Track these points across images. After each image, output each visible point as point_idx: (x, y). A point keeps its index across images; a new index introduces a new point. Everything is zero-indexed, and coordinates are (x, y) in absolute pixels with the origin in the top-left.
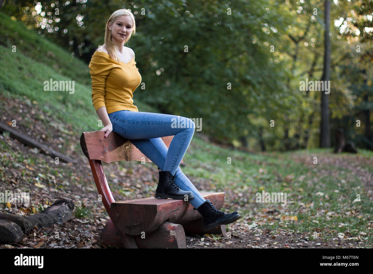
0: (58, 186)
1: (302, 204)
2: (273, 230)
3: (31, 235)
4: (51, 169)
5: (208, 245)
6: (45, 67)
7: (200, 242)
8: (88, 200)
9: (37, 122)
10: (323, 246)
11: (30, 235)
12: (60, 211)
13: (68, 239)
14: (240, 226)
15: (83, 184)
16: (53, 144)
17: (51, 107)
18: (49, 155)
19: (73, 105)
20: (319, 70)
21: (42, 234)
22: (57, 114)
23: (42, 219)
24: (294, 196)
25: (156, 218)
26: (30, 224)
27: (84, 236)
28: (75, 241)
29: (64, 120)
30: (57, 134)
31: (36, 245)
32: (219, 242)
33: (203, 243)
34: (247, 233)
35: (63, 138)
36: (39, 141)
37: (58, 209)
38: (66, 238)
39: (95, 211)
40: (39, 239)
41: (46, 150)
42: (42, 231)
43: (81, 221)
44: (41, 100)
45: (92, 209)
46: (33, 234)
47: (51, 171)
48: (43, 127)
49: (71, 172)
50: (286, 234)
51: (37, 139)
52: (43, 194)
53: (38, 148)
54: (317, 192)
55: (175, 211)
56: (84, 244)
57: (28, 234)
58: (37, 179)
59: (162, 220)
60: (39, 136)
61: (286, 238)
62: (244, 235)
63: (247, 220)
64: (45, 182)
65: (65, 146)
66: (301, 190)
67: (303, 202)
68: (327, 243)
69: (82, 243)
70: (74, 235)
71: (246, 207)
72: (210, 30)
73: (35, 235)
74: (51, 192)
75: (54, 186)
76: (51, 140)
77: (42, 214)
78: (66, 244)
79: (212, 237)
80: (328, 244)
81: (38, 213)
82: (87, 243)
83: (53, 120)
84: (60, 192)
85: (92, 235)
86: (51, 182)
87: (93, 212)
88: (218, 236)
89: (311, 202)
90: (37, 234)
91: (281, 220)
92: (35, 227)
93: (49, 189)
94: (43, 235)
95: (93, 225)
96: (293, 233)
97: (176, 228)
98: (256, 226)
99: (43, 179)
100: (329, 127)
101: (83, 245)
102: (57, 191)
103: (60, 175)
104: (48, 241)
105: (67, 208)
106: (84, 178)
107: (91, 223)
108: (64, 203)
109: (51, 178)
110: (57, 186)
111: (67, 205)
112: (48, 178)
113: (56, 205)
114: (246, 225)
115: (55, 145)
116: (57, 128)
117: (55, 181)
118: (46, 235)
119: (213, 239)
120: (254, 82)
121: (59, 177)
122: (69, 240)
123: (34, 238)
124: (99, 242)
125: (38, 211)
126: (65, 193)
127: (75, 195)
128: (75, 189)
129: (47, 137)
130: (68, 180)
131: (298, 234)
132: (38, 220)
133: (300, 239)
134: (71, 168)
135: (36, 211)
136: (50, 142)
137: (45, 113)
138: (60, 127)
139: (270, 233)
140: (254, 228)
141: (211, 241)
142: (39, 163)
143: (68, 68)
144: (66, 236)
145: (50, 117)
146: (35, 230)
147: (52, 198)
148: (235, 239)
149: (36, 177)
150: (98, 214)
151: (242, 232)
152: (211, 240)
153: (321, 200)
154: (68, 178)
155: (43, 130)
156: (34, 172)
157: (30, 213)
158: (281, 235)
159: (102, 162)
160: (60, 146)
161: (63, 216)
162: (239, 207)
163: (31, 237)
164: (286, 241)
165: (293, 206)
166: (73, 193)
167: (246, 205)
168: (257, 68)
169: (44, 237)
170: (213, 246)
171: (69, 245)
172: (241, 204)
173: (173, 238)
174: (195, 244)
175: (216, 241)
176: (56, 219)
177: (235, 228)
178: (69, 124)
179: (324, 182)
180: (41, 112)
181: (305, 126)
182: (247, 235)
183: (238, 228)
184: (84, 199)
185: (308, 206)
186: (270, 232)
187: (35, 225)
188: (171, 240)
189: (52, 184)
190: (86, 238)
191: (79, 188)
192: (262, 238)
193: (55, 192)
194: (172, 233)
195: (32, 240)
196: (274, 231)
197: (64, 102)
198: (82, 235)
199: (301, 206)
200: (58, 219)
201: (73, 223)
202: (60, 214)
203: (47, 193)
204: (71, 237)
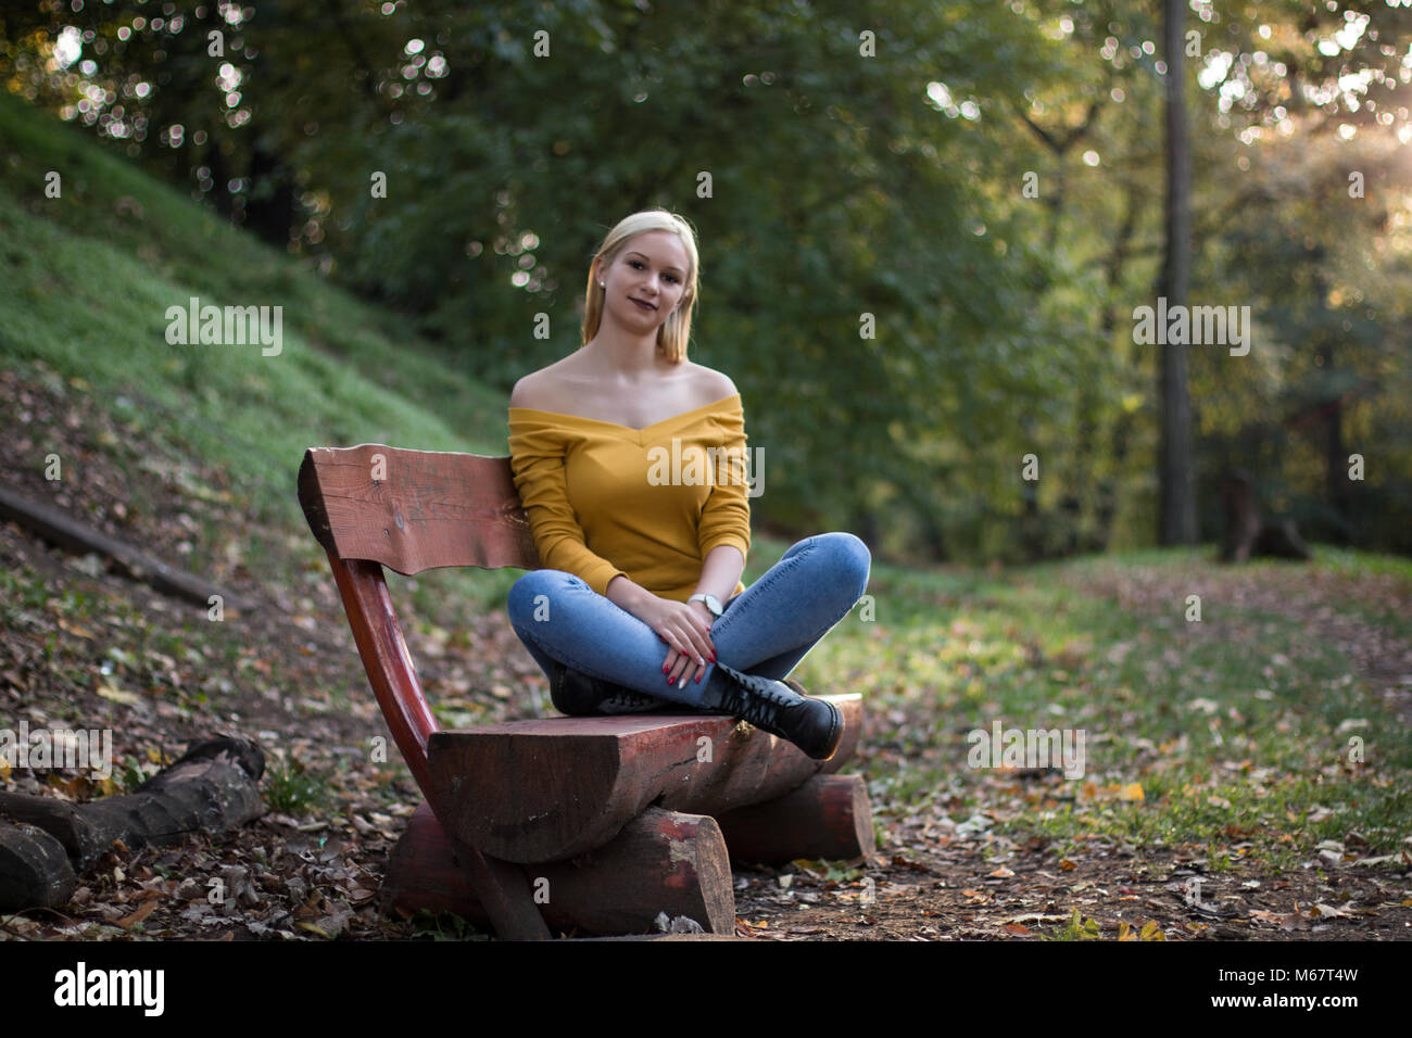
0: (190, 695)
1: (1143, 743)
2: (1056, 839)
3: (104, 879)
4: (156, 630)
5: (813, 900)
6: (111, 255)
7: (777, 891)
8: (311, 747)
9: (90, 457)
10: (1272, 890)
11: (99, 877)
12: (212, 784)
13: (256, 888)
14: (921, 827)
15: (284, 687)
16: (159, 539)
17: (141, 402)
18: (144, 579)
19: (224, 394)
20: (1147, 251)
21: (147, 870)
22: (167, 427)
23: (142, 814)
24: (1108, 715)
25: (616, 788)
26: (98, 835)
27: (318, 876)
28: (286, 897)
29: (194, 448)
30: (171, 502)
31: (127, 914)
32: (851, 890)
33: (791, 893)
34: (956, 852)
35: (194, 516)
36: (101, 527)
37: (203, 775)
38: (250, 886)
39: (343, 785)
40: (139, 892)
41: (133, 562)
42: (147, 862)
43: (294, 823)
44: (101, 375)
45: (333, 780)
46: (113, 874)
47: (159, 638)
48: (116, 477)
49: (234, 643)
50: (1112, 852)
51: (93, 522)
52: (132, 725)
53: (102, 554)
54: (1192, 697)
55: (686, 762)
56: (321, 905)
57: (90, 872)
58: (105, 671)
59: (639, 798)
60: (103, 510)
61: (1116, 865)
62: (944, 859)
63: (946, 805)
64: (138, 680)
65: (202, 546)
66: (1126, 692)
67: (1147, 736)
68: (1286, 880)
69: (314, 903)
70: (279, 873)
71: (928, 762)
72: (737, 101)
73: (120, 875)
74: (161, 719)
75: (172, 696)
76: (147, 525)
77: (144, 795)
78: (248, 908)
79: (824, 871)
80: (1289, 883)
81: (123, 795)
82: (332, 902)
83: (153, 450)
84: (198, 719)
85: (353, 871)
86: (162, 680)
87: (337, 788)
88: (848, 868)
89: (1176, 735)
90: (126, 873)
91: (1079, 800)
92: (118, 848)
93: (154, 708)
94: (151, 878)
95: (344, 837)
96: (1138, 848)
97: (693, 832)
98: (987, 828)
99: (128, 668)
100: (1193, 468)
101: (318, 910)
102: (185, 713)
103: (192, 655)
104: (173, 899)
105: (237, 770)
106: (288, 663)
107: (335, 828)
108: (225, 753)
109: (158, 666)
110: (183, 694)
111: (237, 758)
112: (149, 666)
113: (196, 762)
114: (947, 822)
115: (164, 542)
116: (168, 481)
117: (175, 677)
118: (166, 876)
119: (828, 877)
120: (911, 294)
121: (189, 663)
122: (259, 891)
123: (115, 887)
124: (383, 897)
125: (121, 788)
126: (218, 720)
127: (259, 727)
128: (257, 705)
129: (131, 512)
130: (225, 672)
131: (1159, 850)
132: (126, 819)
133: (1176, 869)
134: (233, 626)
135: (115, 788)
136: (145, 531)
137: (119, 423)
138: (181, 475)
139: (1046, 851)
140: (977, 832)
141: (819, 885)
142: (106, 612)
143: (197, 259)
144: (247, 877)
145: (139, 437)
146: (118, 859)
147: (170, 742)
148: (914, 877)
149: (99, 663)
150: (355, 796)
151: (933, 851)
152: (819, 881)
153: (1214, 726)
154: (227, 664)
155: (116, 489)
156: (90, 644)
157: (90, 796)
158: (1092, 855)
159: (386, 571)
160: (185, 548)
161: (226, 804)
162: (902, 762)
163: (103, 883)
164: (1118, 877)
165: (1110, 751)
166: (251, 720)
167: (928, 754)
168: (919, 243)
169: (158, 885)
170: (833, 903)
171: (261, 910)
172: (908, 748)
173: (682, 872)
174: (761, 899)
175: (842, 886)
176: (196, 813)
177: (906, 838)
178: (214, 465)
179: (1206, 664)
180: (104, 418)
181: (1100, 468)
182: (956, 862)
183: (915, 837)
184: (293, 741)
185: (1168, 749)
186: (1045, 847)
187: (115, 839)
188: (676, 880)
189: (163, 687)
190: (329, 882)
191: (271, 702)
192: (1018, 868)
193: (180, 719)
194: (679, 851)
195: (111, 895)
196: (1062, 841)
197: (190, 383)
198: (310, 871)
199: (1140, 750)
200: (207, 812)
201: (264, 832)
202: (215, 796)
203: (147, 722)
204: (269, 879)
